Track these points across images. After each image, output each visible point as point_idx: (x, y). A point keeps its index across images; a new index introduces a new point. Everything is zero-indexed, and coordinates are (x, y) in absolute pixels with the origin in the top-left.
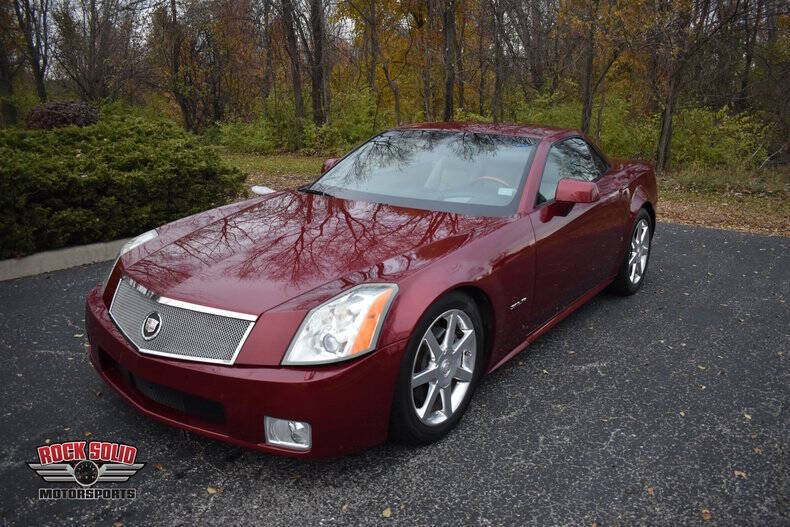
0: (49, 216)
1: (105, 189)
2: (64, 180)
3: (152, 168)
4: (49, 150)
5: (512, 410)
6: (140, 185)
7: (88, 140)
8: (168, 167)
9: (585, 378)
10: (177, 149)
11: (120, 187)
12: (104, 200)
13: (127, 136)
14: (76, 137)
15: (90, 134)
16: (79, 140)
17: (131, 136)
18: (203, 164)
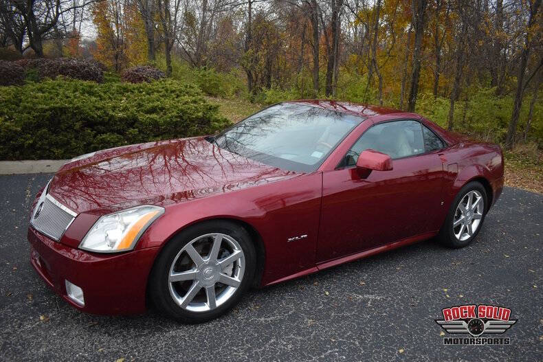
0: (95, 136)
1: (133, 123)
2: (107, 115)
3: (165, 114)
4: (105, 96)
5: (273, 315)
6: (155, 124)
7: (133, 92)
8: (174, 114)
9: (353, 305)
10: (186, 103)
11: (142, 123)
12: (131, 130)
13: (158, 92)
14: (126, 90)
15: (134, 89)
16: (127, 92)
17: (161, 92)
18: (200, 114)
